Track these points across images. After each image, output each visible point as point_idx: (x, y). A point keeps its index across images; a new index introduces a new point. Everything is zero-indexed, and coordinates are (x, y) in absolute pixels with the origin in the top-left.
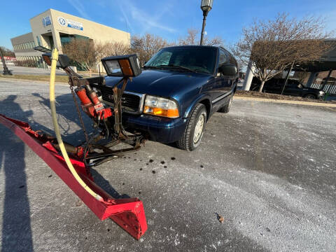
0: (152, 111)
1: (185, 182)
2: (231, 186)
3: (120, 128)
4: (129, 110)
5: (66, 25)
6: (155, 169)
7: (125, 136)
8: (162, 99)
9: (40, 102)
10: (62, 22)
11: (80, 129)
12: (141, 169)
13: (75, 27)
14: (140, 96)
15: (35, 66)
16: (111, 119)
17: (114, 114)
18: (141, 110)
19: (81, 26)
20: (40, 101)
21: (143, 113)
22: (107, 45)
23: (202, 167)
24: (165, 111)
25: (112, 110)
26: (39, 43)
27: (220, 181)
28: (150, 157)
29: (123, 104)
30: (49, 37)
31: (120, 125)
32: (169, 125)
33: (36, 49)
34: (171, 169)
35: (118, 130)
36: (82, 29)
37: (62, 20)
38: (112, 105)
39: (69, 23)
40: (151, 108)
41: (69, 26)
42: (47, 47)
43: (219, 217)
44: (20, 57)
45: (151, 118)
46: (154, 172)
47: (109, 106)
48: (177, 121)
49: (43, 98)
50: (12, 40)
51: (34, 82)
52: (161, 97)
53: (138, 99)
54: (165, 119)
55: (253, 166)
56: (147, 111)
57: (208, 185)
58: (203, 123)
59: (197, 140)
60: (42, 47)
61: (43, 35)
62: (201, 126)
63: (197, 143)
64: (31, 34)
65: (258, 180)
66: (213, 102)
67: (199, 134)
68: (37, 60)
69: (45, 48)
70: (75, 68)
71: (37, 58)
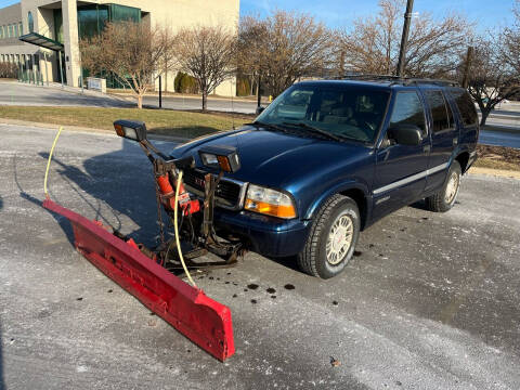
0: (256, 206)
1: (299, 319)
2: (372, 333)
3: (210, 229)
4: (224, 203)
6: (256, 298)
7: (216, 242)
8: (270, 191)
9: (61, 173)
11: (137, 228)
12: (235, 296)
14: (241, 184)
15: (15, 77)
16: (198, 216)
17: (203, 208)
18: (241, 203)
20: (58, 171)
21: (243, 209)
22: (183, 35)
23: (335, 303)
24: (275, 208)
25: (201, 203)
26: (31, 25)
27: (357, 325)
28: (252, 281)
29: (216, 194)
31: (210, 226)
32: (279, 229)
33: (24, 39)
34: (281, 301)
35: (206, 231)
38: (202, 194)
40: (255, 203)
42: (47, 35)
43: (333, 361)
45: (254, 217)
46: (254, 301)
47: (196, 196)
48: (293, 223)
49: (62, 165)
51: (32, 126)
52: (269, 187)
53: (238, 188)
54: (274, 220)
55: (432, 314)
56: (249, 206)
57: (334, 327)
58: (352, 231)
59: (338, 260)
60: (36, 34)
61: (43, 9)
62: (347, 235)
63: (337, 265)
64: (18, 7)
65: (426, 332)
66: (375, 192)
67: (342, 249)
68: (23, 63)
69: (43, 37)
70: (104, 81)
71: (22, 58)
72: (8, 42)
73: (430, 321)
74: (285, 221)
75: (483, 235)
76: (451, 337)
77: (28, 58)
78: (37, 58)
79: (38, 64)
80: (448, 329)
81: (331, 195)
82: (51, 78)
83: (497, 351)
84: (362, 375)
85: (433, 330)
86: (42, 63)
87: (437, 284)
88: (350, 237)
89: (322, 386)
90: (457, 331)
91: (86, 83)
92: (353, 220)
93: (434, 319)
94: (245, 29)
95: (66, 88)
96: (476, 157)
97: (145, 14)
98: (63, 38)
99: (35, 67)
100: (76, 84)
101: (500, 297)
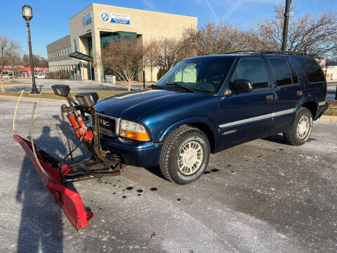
0: (126, 134)
1: (148, 208)
2: (193, 219)
5: (110, 20)
8: (132, 123)
10: (104, 18)
13: (120, 22)
14: (116, 120)
15: (67, 78)
18: (118, 132)
19: (128, 18)
21: (119, 136)
23: (179, 200)
24: (135, 134)
26: (76, 47)
27: (185, 214)
30: (88, 40)
33: (71, 56)
34: (142, 197)
36: (128, 23)
37: (104, 15)
39: (113, 17)
40: (125, 132)
41: (113, 21)
42: (85, 52)
43: (153, 234)
44: (54, 67)
46: (124, 197)
50: (48, 47)
55: (246, 209)
56: (123, 134)
57: (169, 214)
58: (202, 152)
59: (191, 172)
60: (78, 53)
61: (82, 38)
62: (198, 155)
63: (190, 175)
64: (68, 37)
65: (234, 220)
66: (220, 126)
67: (195, 165)
68: (71, 69)
69: (81, 54)
70: (114, 77)
71: (71, 67)
72: (64, 58)
73: (241, 214)
74: (142, 143)
75: (321, 160)
76: (251, 225)
77: (74, 67)
78: (79, 66)
79: (80, 70)
80: (252, 219)
81: (177, 127)
82: (86, 77)
83: (284, 237)
84: (168, 244)
85: (240, 219)
86: (82, 68)
87: (262, 190)
88: (202, 157)
89: (136, 250)
90: (259, 221)
91: (105, 79)
92: (201, 145)
93: (245, 212)
94: (188, 36)
95: (93, 82)
96: (326, 106)
97: (139, 36)
98: (93, 53)
99: (78, 72)
100: (99, 79)
101: (309, 201)
